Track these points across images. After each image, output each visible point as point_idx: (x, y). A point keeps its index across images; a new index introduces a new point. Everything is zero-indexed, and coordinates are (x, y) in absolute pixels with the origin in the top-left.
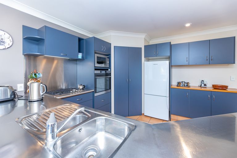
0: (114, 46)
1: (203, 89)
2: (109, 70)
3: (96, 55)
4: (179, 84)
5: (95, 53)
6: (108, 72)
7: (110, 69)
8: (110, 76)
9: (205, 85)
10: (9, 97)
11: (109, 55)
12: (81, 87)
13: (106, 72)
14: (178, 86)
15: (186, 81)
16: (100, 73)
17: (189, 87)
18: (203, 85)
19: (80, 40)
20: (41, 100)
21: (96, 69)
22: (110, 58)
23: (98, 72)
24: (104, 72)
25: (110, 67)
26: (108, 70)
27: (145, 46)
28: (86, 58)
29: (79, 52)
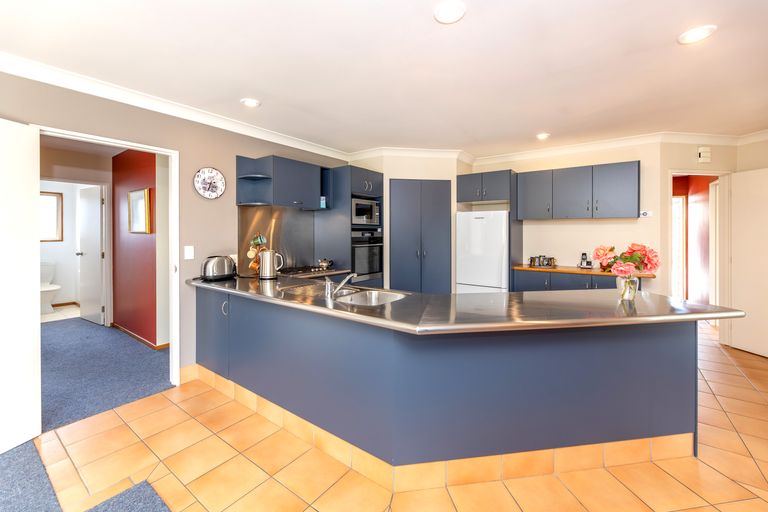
0: (391, 180)
1: (585, 272)
2: (379, 230)
3: (355, 201)
4: (532, 260)
5: (353, 196)
6: (376, 235)
7: (382, 227)
8: (382, 242)
9: (589, 263)
10: (226, 273)
11: (379, 199)
12: (325, 264)
13: (372, 234)
14: (530, 266)
15: (548, 256)
16: (360, 235)
17: (555, 266)
18: (584, 264)
19: (324, 170)
20: (274, 279)
21: (353, 230)
22: (380, 206)
23: (358, 234)
24: (367, 235)
25: (381, 224)
26: (376, 230)
27: (459, 177)
28: (334, 207)
29: (322, 195)
